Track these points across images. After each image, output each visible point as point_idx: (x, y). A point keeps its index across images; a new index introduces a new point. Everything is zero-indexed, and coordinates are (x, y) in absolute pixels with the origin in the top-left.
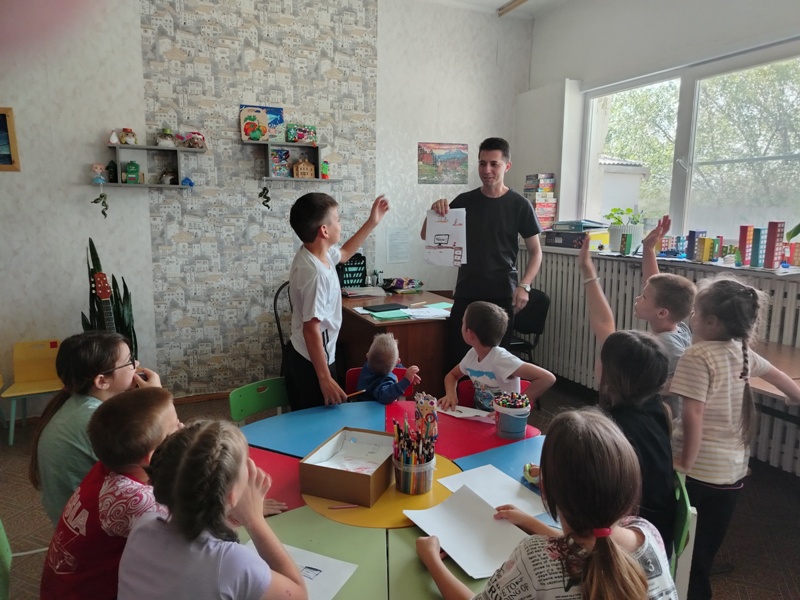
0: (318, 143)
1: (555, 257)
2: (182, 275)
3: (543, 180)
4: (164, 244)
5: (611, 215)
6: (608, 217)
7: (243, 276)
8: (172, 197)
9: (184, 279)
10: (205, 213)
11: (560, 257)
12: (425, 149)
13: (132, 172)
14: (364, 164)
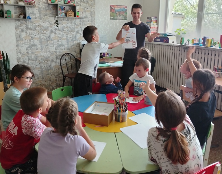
0: (75, 4)
1: (157, 46)
2: (27, 51)
3: (153, 19)
4: (20, 40)
5: (177, 31)
6: (176, 32)
7: (49, 52)
8: (23, 23)
9: (27, 53)
10: (35, 29)
11: (159, 45)
12: (112, 7)
13: (9, 14)
14: (91, 12)
